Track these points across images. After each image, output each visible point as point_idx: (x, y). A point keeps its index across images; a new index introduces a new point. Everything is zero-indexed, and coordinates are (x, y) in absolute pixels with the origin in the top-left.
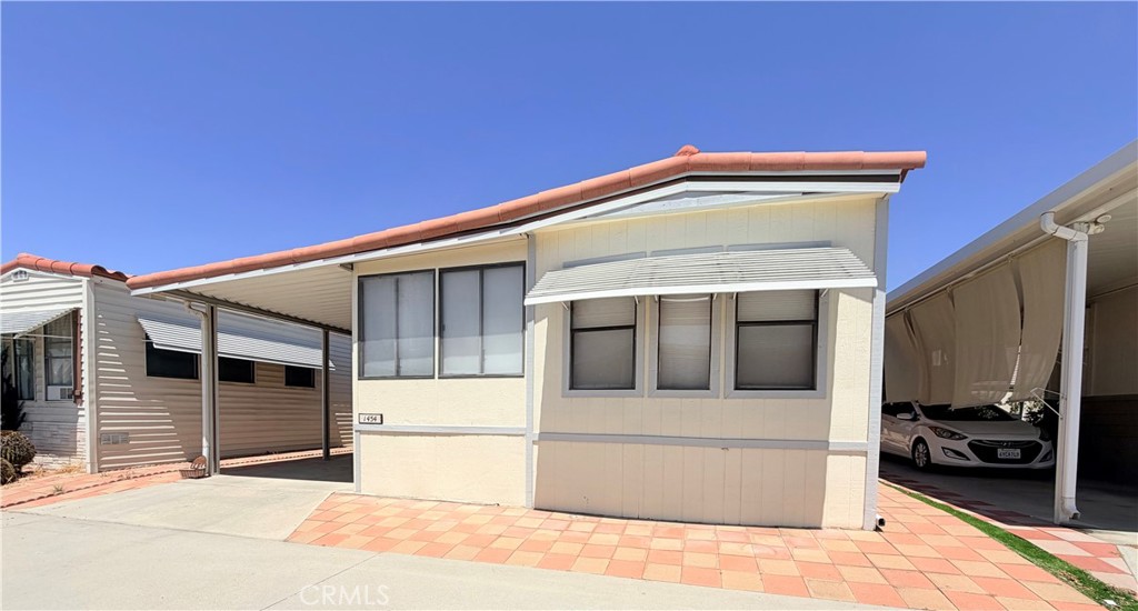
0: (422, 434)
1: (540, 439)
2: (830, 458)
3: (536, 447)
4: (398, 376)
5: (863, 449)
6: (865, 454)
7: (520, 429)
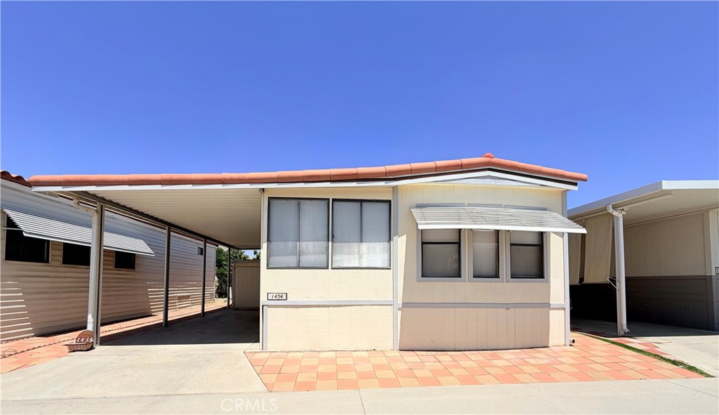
0: (318, 306)
1: (403, 307)
2: (551, 312)
3: (400, 312)
4: (299, 267)
5: (563, 307)
6: (564, 309)
7: (390, 301)
